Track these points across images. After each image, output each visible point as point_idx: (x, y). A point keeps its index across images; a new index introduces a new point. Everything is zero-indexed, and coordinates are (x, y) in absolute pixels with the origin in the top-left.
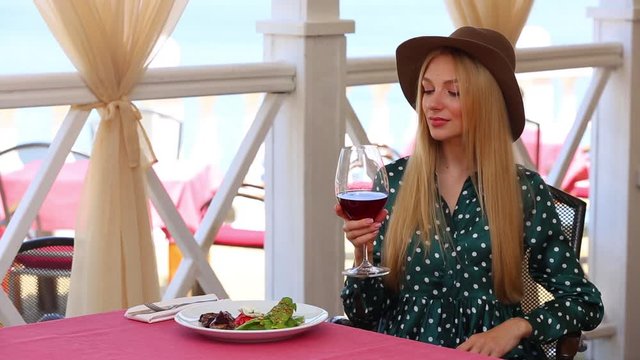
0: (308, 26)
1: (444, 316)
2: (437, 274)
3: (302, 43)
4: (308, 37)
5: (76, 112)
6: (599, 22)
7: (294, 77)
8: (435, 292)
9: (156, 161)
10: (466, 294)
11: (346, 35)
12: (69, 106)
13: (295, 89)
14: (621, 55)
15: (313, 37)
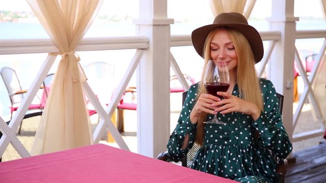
0: (154, 20)
1: (231, 154)
2: (226, 133)
3: (151, 28)
4: (154, 25)
5: (51, 56)
6: (271, 23)
7: (148, 43)
8: (226, 142)
9: (87, 79)
10: (242, 142)
11: (170, 25)
12: (48, 54)
13: (149, 47)
14: (280, 36)
15: (156, 25)
